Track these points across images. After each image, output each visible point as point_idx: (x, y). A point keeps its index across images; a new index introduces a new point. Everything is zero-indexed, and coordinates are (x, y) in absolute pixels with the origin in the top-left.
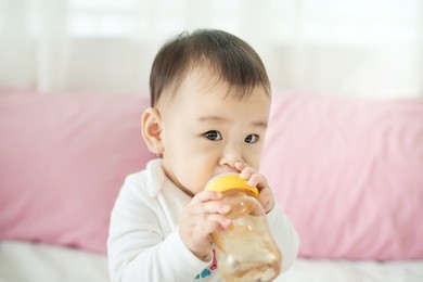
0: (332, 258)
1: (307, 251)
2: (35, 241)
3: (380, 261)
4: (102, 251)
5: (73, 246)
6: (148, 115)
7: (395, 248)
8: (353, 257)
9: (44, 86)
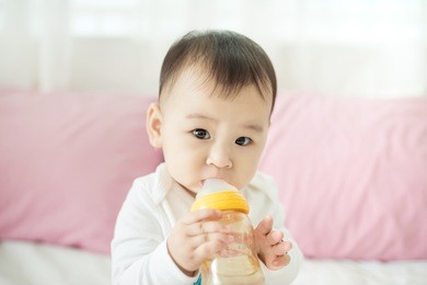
0: (335, 257)
1: (310, 251)
2: (39, 241)
3: (383, 261)
4: (105, 252)
5: (76, 246)
6: (152, 111)
7: (398, 248)
8: (356, 257)
9: (46, 85)
